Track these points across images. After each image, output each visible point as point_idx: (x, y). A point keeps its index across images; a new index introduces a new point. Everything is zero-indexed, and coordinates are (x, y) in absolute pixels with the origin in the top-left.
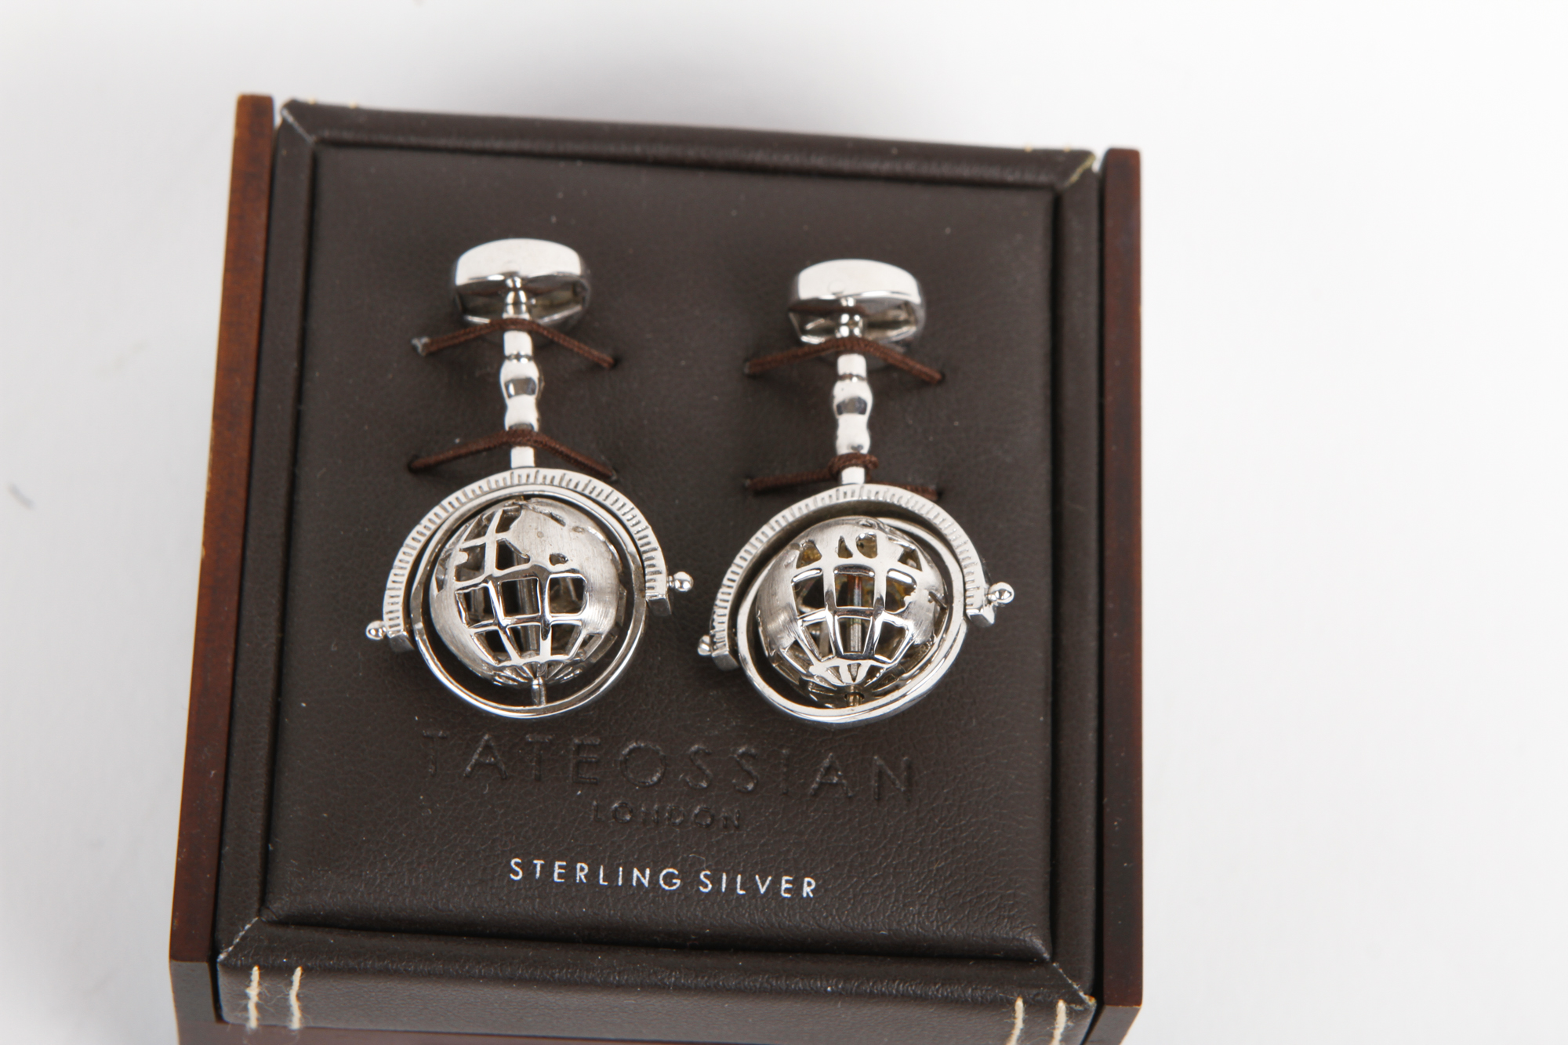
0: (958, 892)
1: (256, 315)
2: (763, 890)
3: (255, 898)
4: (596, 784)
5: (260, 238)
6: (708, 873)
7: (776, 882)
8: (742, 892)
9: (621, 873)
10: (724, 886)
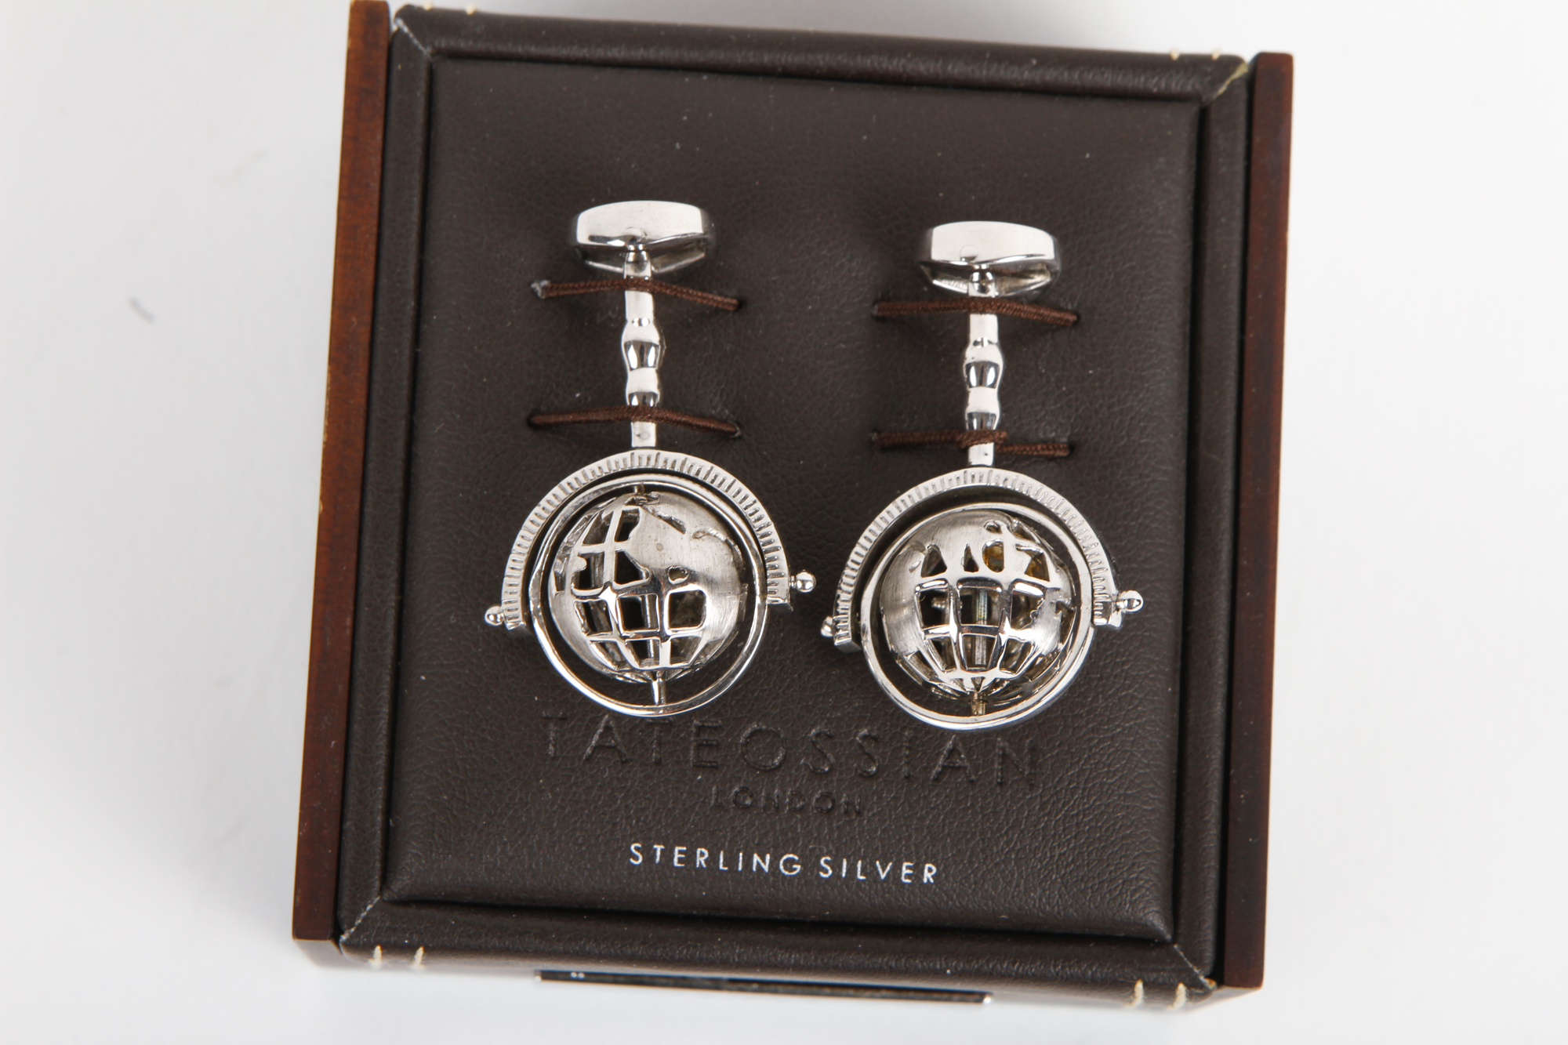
0: (1080, 877)
1: (372, 247)
2: (883, 876)
3: (377, 877)
4: (716, 768)
5: (376, 161)
6: (829, 858)
7: (897, 868)
8: (862, 878)
9: (741, 859)
10: (844, 871)
